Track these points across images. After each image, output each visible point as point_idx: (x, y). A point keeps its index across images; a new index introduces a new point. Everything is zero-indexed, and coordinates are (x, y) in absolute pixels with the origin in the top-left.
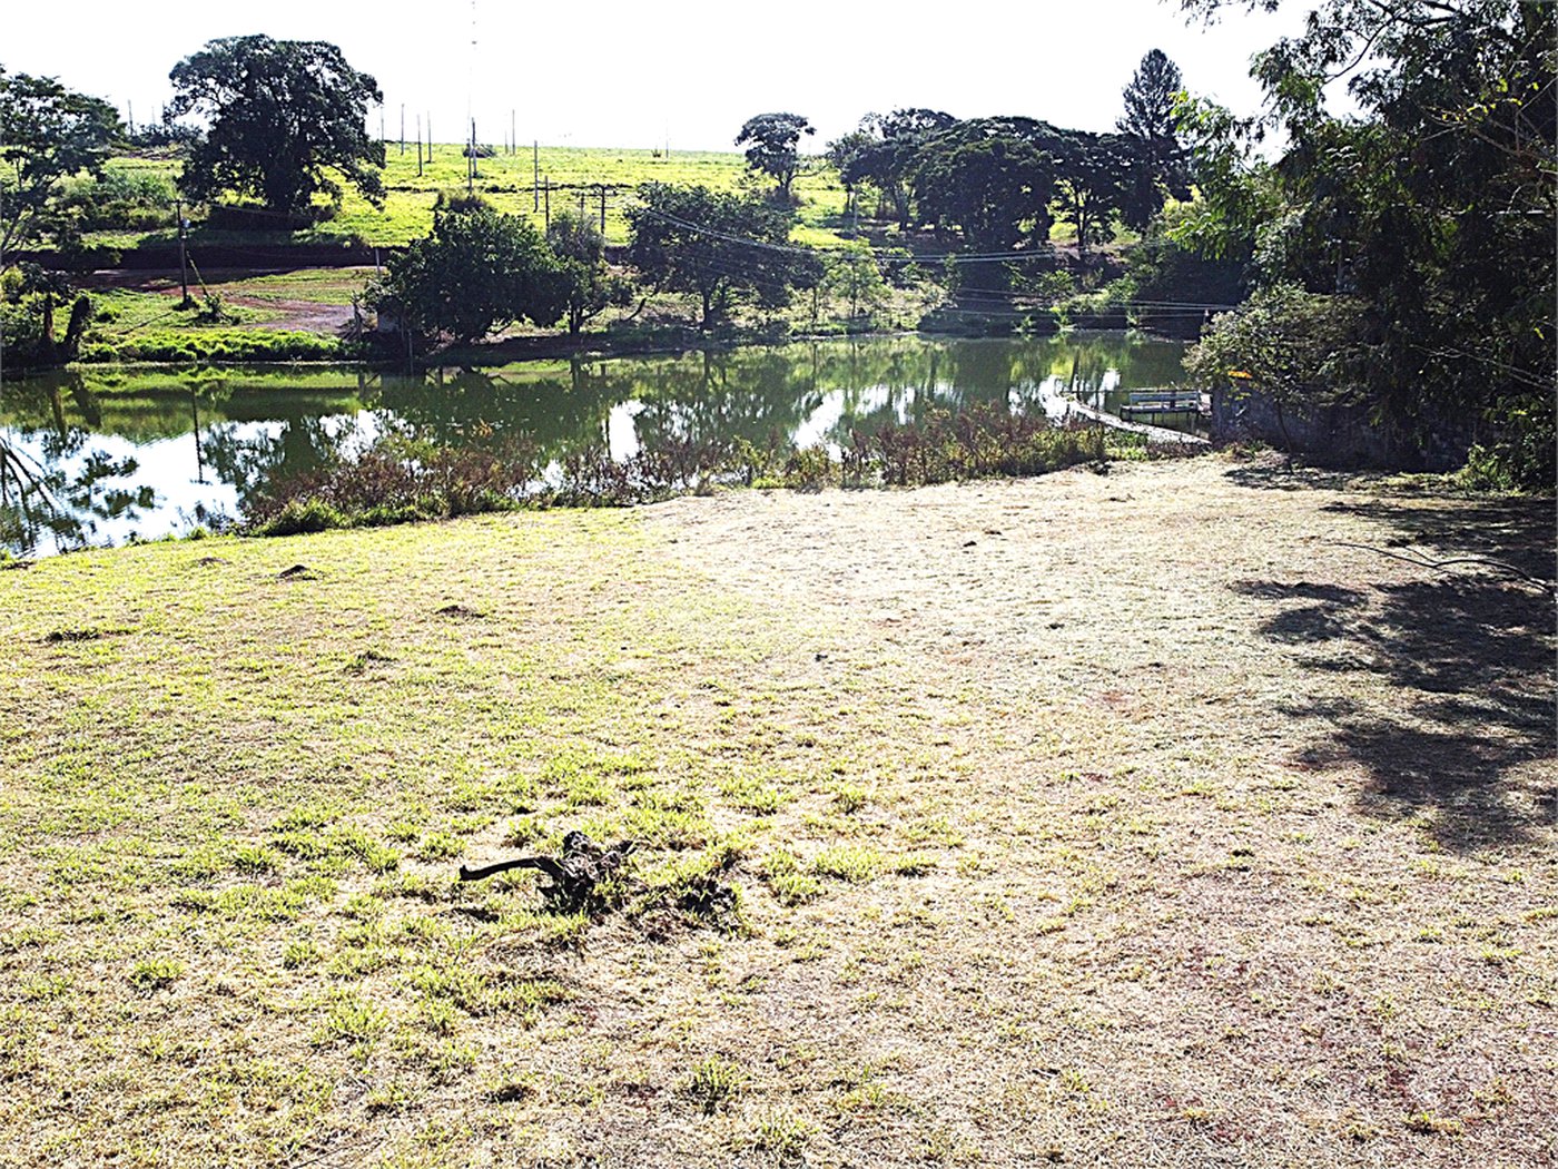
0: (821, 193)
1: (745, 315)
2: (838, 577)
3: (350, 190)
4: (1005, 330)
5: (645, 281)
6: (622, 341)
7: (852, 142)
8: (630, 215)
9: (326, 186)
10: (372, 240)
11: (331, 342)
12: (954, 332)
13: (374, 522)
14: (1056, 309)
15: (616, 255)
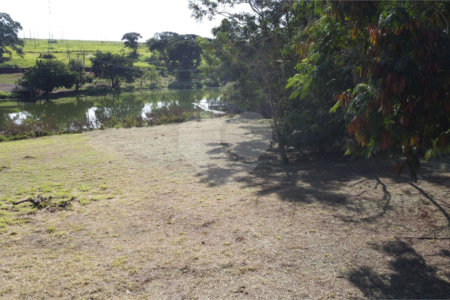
0: (144, 53)
1: (123, 85)
2: (123, 146)
3: (14, 53)
4: (189, 87)
5: (96, 76)
6: (90, 92)
7: (152, 40)
8: (91, 59)
9: (7, 52)
10: (21, 66)
11: (9, 94)
12: (176, 88)
13: (15, 139)
14: (202, 82)
15: (87, 69)
